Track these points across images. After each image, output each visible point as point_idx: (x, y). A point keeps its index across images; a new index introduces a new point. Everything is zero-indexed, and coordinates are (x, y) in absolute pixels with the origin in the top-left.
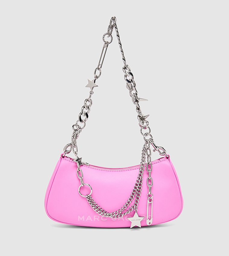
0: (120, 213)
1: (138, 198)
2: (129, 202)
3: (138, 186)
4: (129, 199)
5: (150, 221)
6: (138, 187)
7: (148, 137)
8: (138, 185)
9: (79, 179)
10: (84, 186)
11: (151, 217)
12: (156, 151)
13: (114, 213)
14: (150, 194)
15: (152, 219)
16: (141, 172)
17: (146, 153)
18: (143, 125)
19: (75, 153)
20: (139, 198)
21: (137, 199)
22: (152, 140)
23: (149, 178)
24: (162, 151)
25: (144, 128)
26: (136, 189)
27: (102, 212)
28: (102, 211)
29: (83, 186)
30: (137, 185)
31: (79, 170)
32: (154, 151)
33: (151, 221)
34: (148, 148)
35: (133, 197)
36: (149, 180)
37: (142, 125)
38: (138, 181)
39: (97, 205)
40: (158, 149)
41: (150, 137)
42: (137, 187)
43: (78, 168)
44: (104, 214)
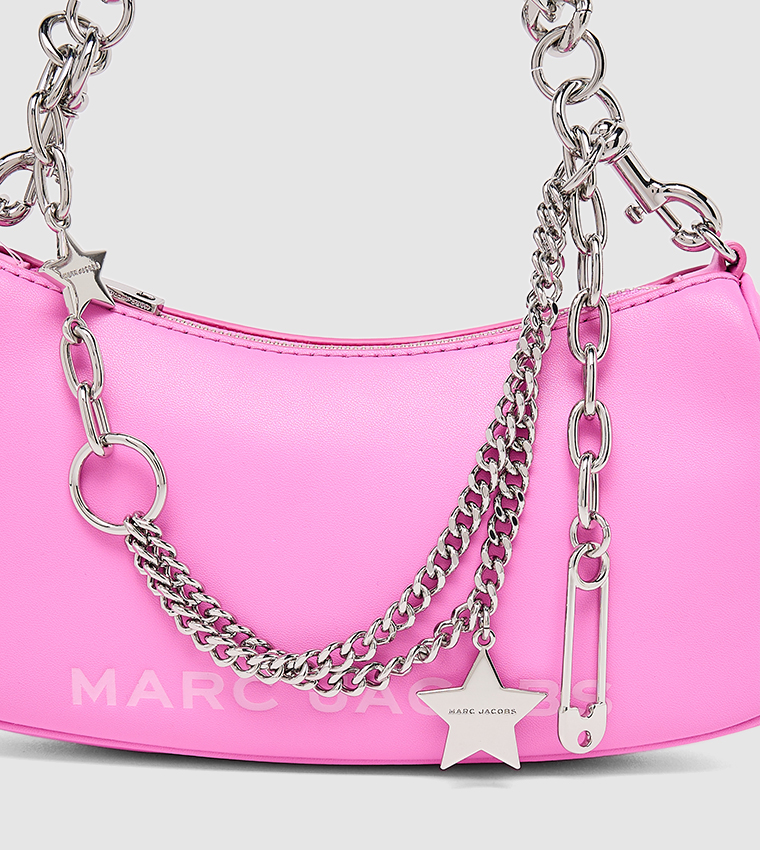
0: (368, 657)
1: (498, 554)
2: (431, 582)
3: (498, 463)
4: (431, 558)
5: (586, 724)
6: (505, 471)
7: (588, 114)
8: (503, 456)
9: (75, 402)
10: (108, 457)
11: (596, 693)
12: (644, 215)
13: (322, 658)
14: (586, 523)
15: (600, 711)
16: (526, 362)
17: (567, 228)
18: (551, 19)
19: (55, 216)
20: (509, 552)
21: (494, 558)
22: (619, 131)
23: (583, 410)
24: (688, 218)
25: (556, 44)
26: (484, 486)
27: (242, 644)
28: (240, 641)
29: (100, 451)
30: (491, 454)
31: (80, 338)
32: (633, 215)
33: (597, 725)
34: (583, 189)
35: (465, 546)
36: (589, 425)
37: (544, 23)
38: (499, 429)
39: (199, 597)
40: (661, 198)
41: (604, 113)
42: (492, 468)
43: (66, 324)
44: (250, 657)
